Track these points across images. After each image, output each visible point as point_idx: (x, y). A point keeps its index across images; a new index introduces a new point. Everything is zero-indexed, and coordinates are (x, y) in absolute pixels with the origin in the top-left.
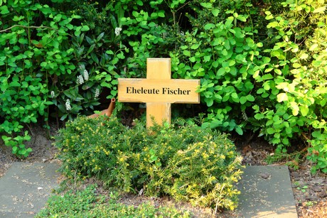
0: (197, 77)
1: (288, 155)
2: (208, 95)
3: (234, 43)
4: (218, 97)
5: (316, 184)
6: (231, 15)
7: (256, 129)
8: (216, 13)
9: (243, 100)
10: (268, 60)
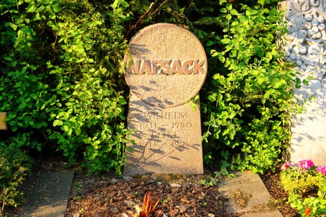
0: (5, 111)
1: (76, 164)
2: (12, 123)
3: (28, 85)
4: (21, 124)
5: (89, 183)
6: (25, 65)
7: (54, 146)
8: (14, 64)
9: (39, 126)
10: (55, 96)
